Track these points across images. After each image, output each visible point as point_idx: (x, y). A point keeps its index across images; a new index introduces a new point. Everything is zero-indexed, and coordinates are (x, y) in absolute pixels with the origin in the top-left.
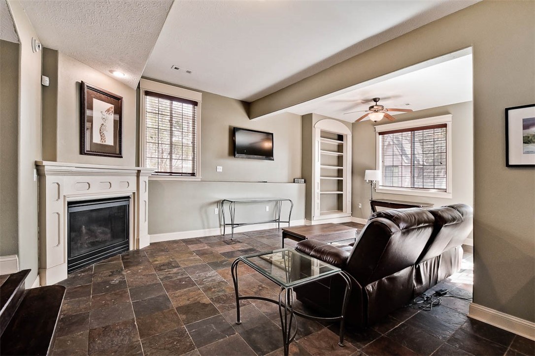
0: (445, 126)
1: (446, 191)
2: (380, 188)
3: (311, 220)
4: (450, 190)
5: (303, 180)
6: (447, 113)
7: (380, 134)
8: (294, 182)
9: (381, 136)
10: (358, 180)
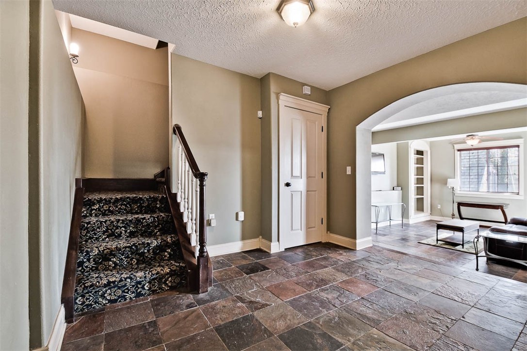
0: (518, 146)
1: (518, 194)
2: (459, 192)
3: (408, 219)
4: (521, 193)
5: (400, 188)
6: (520, 138)
7: (458, 150)
8: (393, 190)
9: (459, 152)
10: (437, 187)
